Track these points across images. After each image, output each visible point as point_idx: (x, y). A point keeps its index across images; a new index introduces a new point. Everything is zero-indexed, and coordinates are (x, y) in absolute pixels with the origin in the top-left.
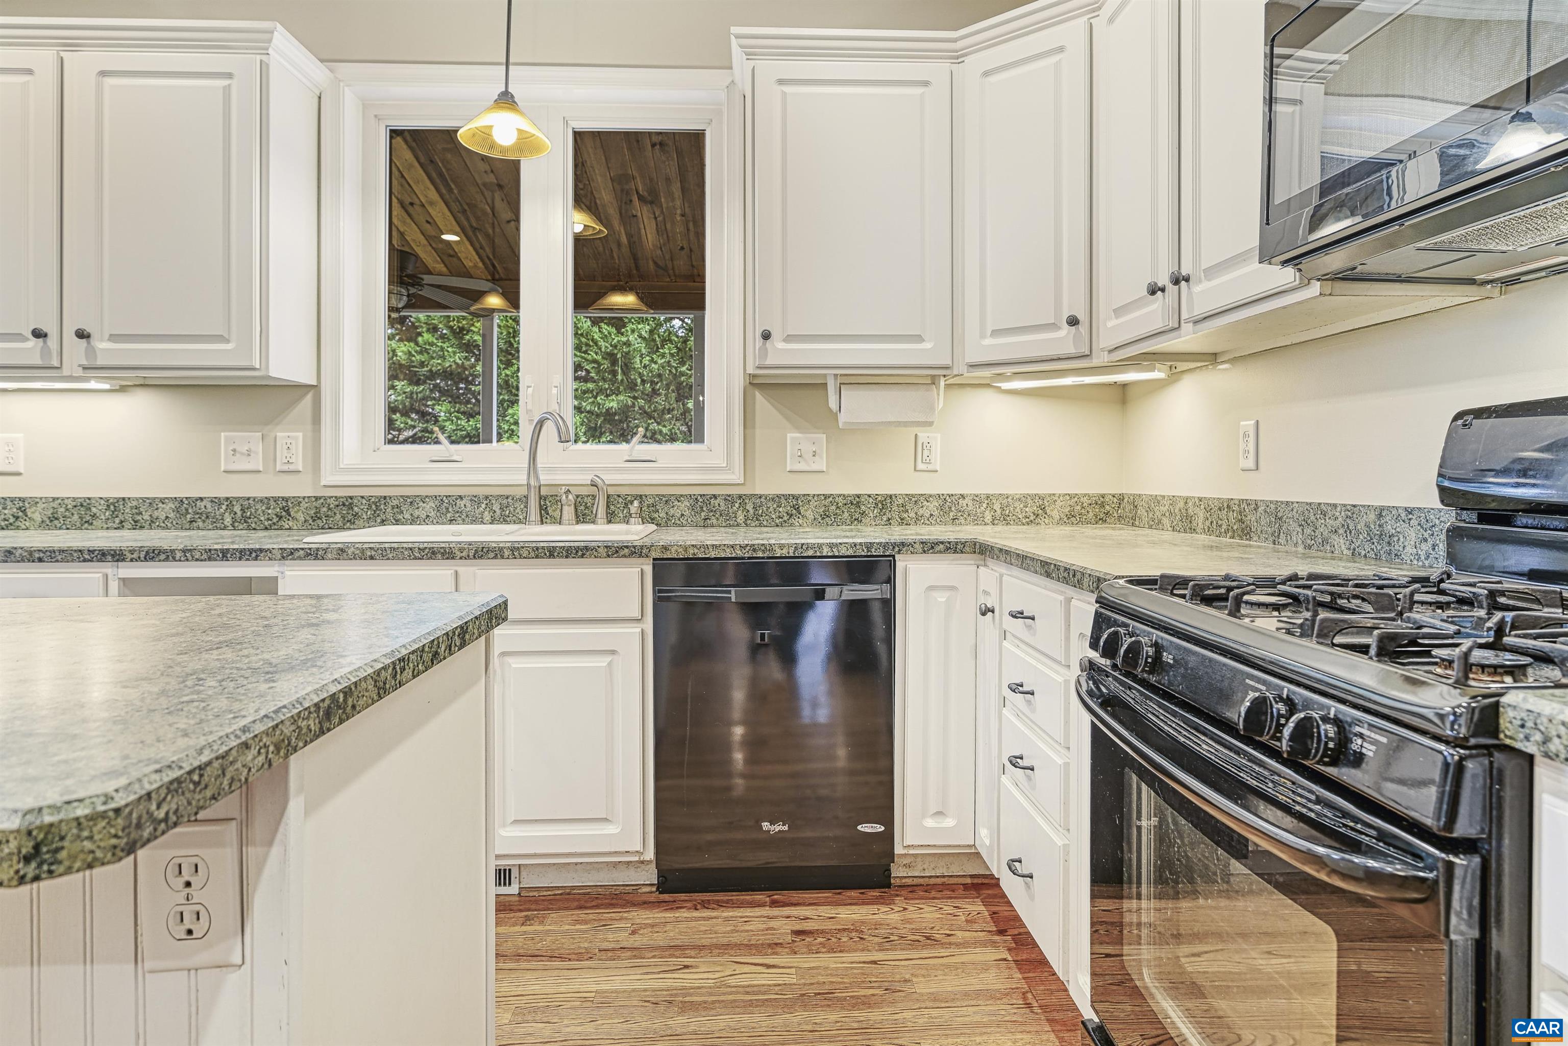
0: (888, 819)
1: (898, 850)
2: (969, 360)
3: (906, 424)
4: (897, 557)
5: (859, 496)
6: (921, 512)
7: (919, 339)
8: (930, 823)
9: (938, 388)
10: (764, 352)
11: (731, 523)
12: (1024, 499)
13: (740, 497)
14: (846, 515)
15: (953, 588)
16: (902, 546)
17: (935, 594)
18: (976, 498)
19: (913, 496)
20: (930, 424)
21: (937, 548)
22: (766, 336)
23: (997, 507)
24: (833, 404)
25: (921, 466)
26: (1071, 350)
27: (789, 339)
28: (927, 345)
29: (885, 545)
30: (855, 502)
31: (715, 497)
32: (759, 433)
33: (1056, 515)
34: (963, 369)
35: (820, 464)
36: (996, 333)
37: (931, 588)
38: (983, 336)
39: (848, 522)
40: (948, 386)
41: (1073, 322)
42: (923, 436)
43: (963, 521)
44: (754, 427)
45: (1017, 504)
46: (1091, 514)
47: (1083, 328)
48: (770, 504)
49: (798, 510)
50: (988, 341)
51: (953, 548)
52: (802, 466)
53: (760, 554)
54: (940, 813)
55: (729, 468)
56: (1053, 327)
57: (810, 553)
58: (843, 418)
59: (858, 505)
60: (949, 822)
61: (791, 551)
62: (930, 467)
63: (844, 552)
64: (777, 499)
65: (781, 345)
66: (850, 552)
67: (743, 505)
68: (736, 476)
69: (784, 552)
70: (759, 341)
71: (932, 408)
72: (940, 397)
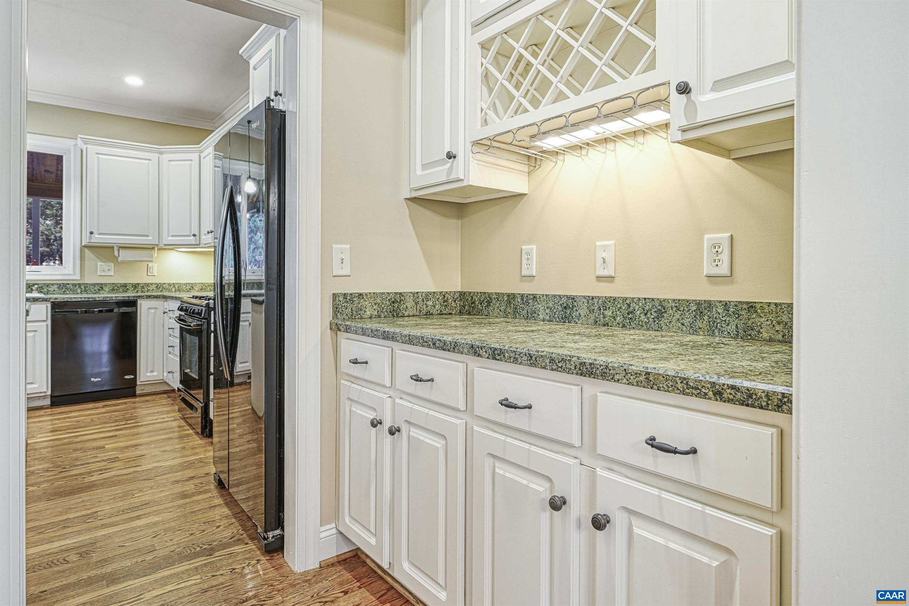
0: (135, 374)
1: (138, 383)
2: (164, 243)
3: (143, 261)
4: (138, 300)
5: (126, 284)
6: (149, 288)
7: (147, 236)
8: (149, 374)
9: (155, 250)
10: (90, 238)
11: (74, 292)
12: (186, 284)
13: (79, 284)
14: (121, 290)
15: (156, 308)
16: (139, 297)
17: (150, 310)
18: (170, 285)
19: (146, 283)
20: (152, 261)
21: (151, 297)
22: (91, 233)
23: (176, 287)
24: (116, 254)
25: (149, 274)
26: (194, 243)
27: (100, 234)
28: (150, 238)
29: (134, 297)
30: (125, 285)
31: (68, 284)
32: (86, 263)
33: (197, 289)
34: (163, 246)
35: (112, 273)
36: (172, 236)
37: (149, 308)
38: (168, 236)
39: (122, 292)
40: (159, 249)
41: (194, 235)
42: (150, 264)
43: (164, 291)
44: (84, 260)
45: (183, 286)
46: (208, 289)
47: (198, 238)
48: (91, 286)
49: (102, 288)
50: (170, 238)
51: (157, 297)
52: (104, 274)
53: (91, 300)
54: (152, 371)
55: (74, 274)
56: (189, 236)
57: (109, 299)
58: (120, 259)
59: (126, 286)
60: (155, 374)
61: (102, 298)
62: (153, 274)
63: (120, 298)
64: (94, 285)
65: (97, 236)
66: (122, 299)
67: (80, 287)
68: (77, 277)
69: (100, 299)
70: (88, 234)
71: (152, 256)
72: (155, 253)
